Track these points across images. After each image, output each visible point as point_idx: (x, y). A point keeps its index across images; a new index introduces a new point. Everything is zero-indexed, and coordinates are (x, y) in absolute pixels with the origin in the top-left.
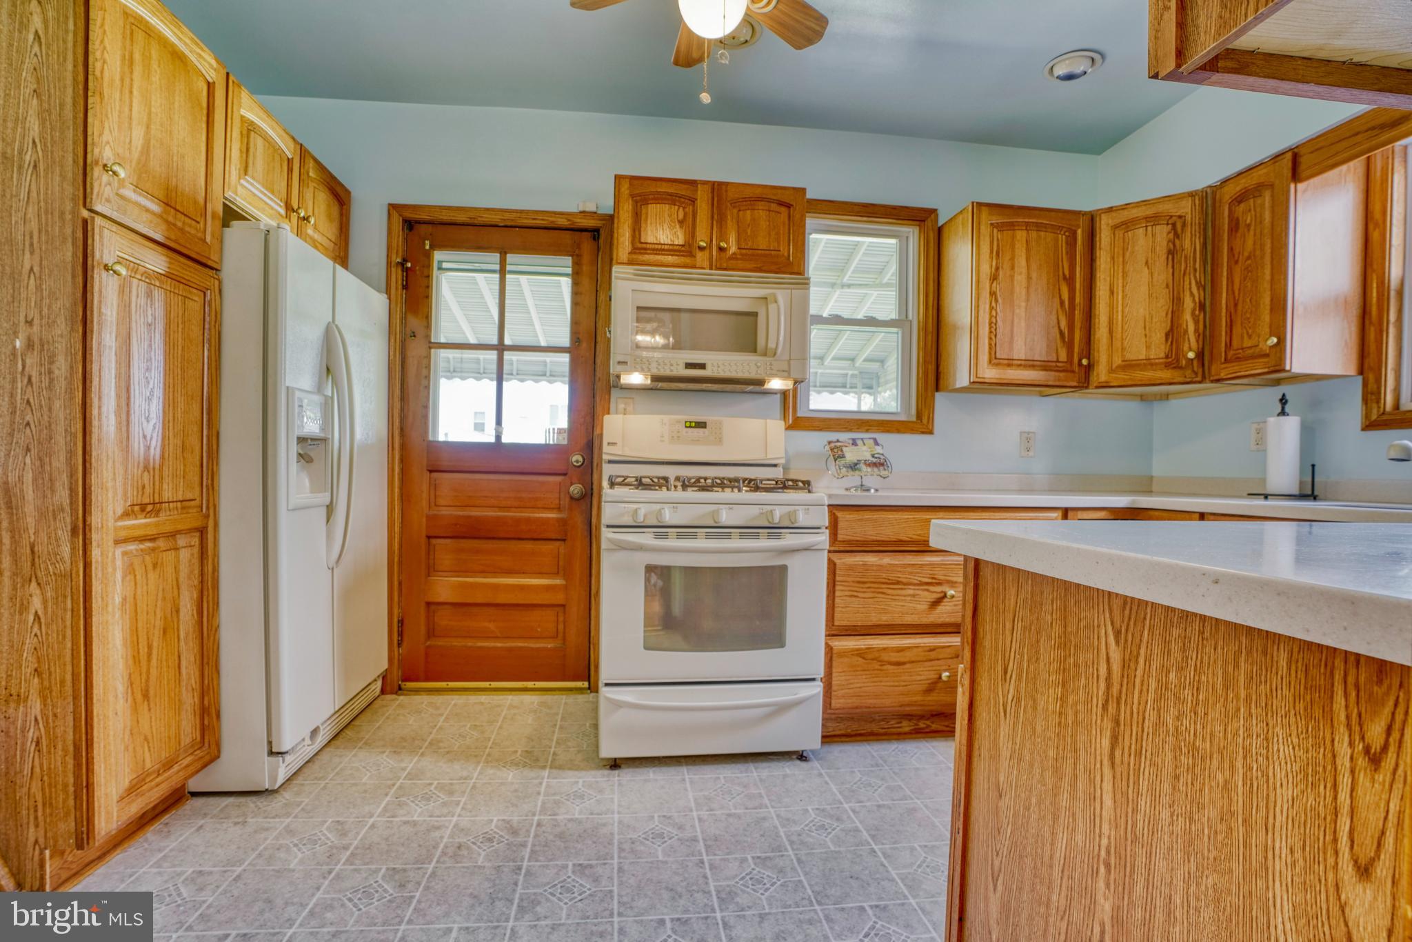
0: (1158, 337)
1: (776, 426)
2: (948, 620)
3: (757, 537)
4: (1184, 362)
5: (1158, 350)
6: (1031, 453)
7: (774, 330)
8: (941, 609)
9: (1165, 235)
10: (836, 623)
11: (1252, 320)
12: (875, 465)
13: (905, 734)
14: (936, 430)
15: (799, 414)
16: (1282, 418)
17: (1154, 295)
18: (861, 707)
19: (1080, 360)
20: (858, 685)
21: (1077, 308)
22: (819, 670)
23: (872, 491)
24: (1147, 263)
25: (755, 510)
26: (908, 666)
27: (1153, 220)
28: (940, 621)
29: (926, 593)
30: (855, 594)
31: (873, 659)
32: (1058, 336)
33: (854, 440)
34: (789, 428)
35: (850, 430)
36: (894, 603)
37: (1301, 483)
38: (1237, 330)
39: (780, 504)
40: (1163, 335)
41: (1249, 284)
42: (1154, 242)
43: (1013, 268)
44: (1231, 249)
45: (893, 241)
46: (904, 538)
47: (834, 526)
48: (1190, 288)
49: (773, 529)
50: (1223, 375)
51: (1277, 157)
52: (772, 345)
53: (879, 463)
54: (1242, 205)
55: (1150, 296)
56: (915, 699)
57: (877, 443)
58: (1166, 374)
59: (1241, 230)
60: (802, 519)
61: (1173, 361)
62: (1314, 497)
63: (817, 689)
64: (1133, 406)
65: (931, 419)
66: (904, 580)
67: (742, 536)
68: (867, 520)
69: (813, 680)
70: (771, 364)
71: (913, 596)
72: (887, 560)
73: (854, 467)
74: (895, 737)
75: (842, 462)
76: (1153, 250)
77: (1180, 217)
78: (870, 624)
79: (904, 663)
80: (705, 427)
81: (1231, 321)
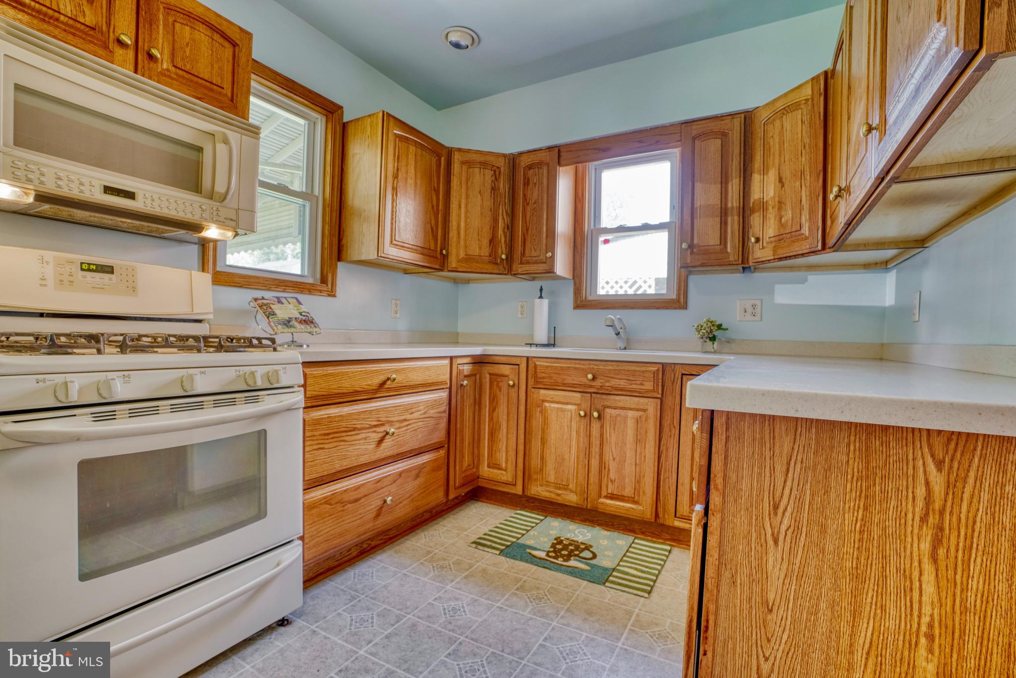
0: (485, 242)
2: (388, 454)
3: (233, 403)
4: (499, 260)
5: (486, 251)
6: (398, 315)
7: (221, 170)
8: (385, 445)
9: (490, 176)
11: (537, 240)
12: (305, 322)
13: (354, 558)
14: (339, 294)
15: (218, 269)
16: (540, 300)
17: (484, 214)
18: (330, 549)
19: (441, 250)
20: (326, 531)
21: (440, 213)
22: (298, 530)
23: (305, 346)
24: (480, 191)
25: (231, 373)
26: (362, 501)
27: (484, 165)
28: (383, 456)
29: (374, 435)
30: (322, 446)
31: (337, 503)
32: (430, 230)
33: (278, 298)
34: (212, 282)
35: (272, 289)
36: (351, 448)
37: (549, 338)
38: (528, 246)
40: (488, 241)
41: (535, 219)
42: (484, 179)
43: (407, 173)
44: (525, 196)
45: (301, 121)
46: (359, 389)
48: (503, 214)
49: (251, 392)
50: (520, 271)
51: (550, 148)
52: (220, 188)
53: (308, 321)
54: (531, 171)
55: (482, 214)
56: (367, 527)
57: (300, 303)
58: (490, 268)
59: (531, 185)
61: (493, 258)
62: (554, 345)
63: (297, 548)
64: (448, 285)
65: (334, 283)
66: (359, 426)
67: (217, 405)
68: (331, 375)
69: (293, 540)
70: (217, 210)
71: (365, 438)
73: (287, 323)
74: (348, 563)
75: (273, 318)
76: (484, 185)
77: (498, 168)
78: (334, 471)
79: (360, 499)
80: (112, 272)
81: (524, 239)
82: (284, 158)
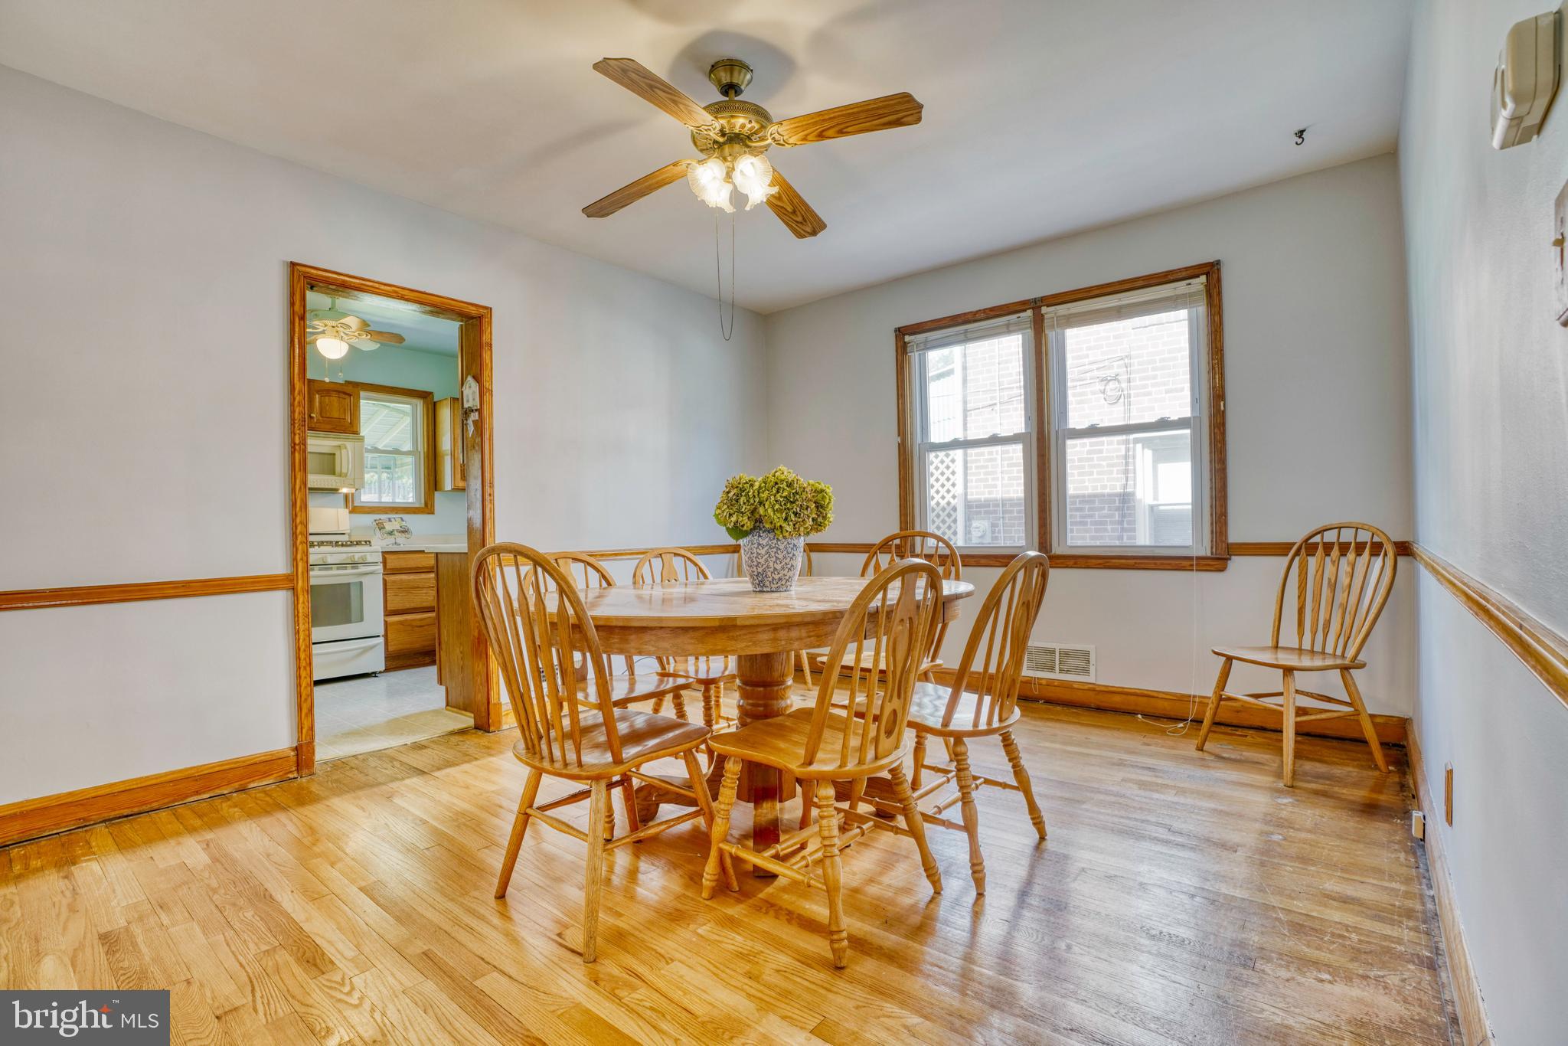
1: (344, 512)
3: (346, 568)
7: (345, 461)
10: (389, 609)
12: (403, 532)
14: (435, 512)
15: (357, 505)
18: (402, 651)
20: (402, 638)
22: (382, 632)
23: (402, 544)
26: (425, 627)
30: (397, 595)
31: (408, 625)
33: (389, 518)
34: (351, 512)
35: (387, 513)
36: (417, 598)
39: (357, 553)
45: (409, 406)
46: (420, 566)
47: (385, 562)
49: (354, 564)
52: (344, 471)
56: (429, 643)
57: (403, 520)
60: (369, 559)
63: (381, 640)
65: (433, 506)
66: (421, 586)
67: (338, 569)
68: (401, 558)
69: (378, 636)
70: (343, 480)
71: (426, 593)
72: (412, 577)
73: (391, 533)
75: (383, 531)
78: (405, 608)
82: (388, 441)
